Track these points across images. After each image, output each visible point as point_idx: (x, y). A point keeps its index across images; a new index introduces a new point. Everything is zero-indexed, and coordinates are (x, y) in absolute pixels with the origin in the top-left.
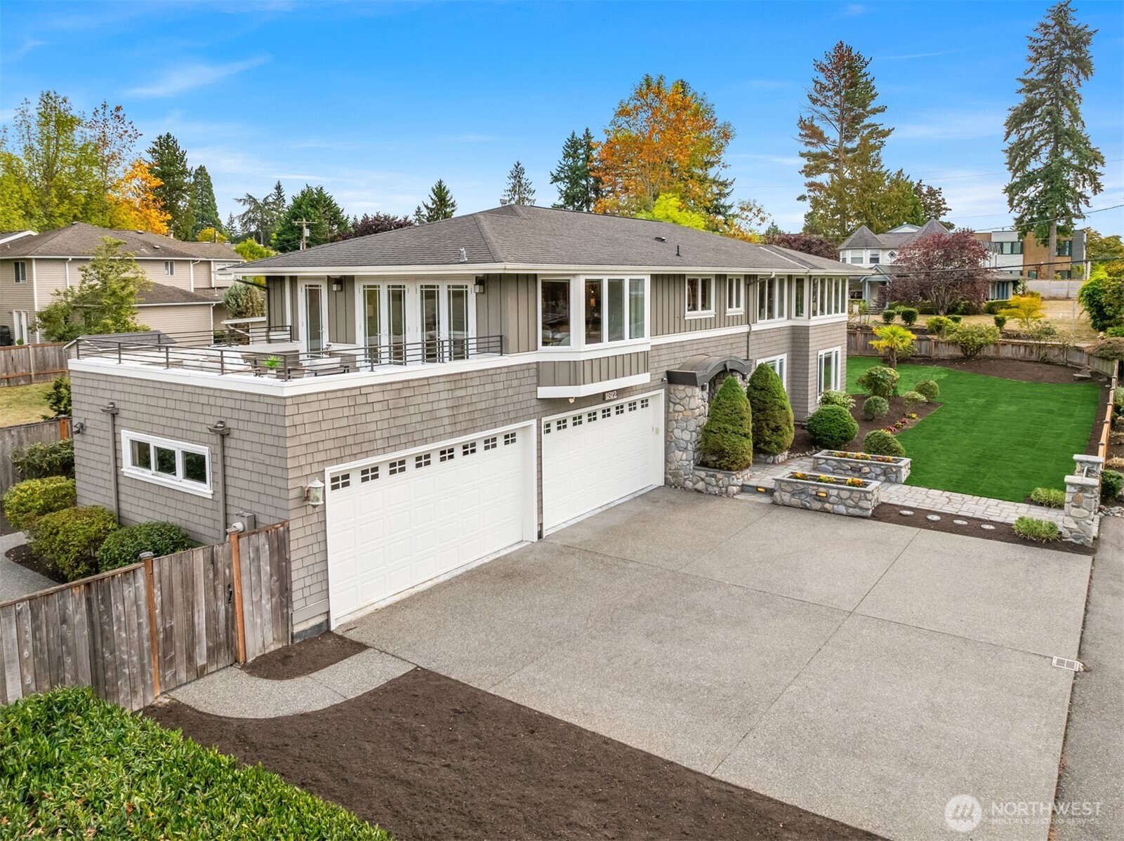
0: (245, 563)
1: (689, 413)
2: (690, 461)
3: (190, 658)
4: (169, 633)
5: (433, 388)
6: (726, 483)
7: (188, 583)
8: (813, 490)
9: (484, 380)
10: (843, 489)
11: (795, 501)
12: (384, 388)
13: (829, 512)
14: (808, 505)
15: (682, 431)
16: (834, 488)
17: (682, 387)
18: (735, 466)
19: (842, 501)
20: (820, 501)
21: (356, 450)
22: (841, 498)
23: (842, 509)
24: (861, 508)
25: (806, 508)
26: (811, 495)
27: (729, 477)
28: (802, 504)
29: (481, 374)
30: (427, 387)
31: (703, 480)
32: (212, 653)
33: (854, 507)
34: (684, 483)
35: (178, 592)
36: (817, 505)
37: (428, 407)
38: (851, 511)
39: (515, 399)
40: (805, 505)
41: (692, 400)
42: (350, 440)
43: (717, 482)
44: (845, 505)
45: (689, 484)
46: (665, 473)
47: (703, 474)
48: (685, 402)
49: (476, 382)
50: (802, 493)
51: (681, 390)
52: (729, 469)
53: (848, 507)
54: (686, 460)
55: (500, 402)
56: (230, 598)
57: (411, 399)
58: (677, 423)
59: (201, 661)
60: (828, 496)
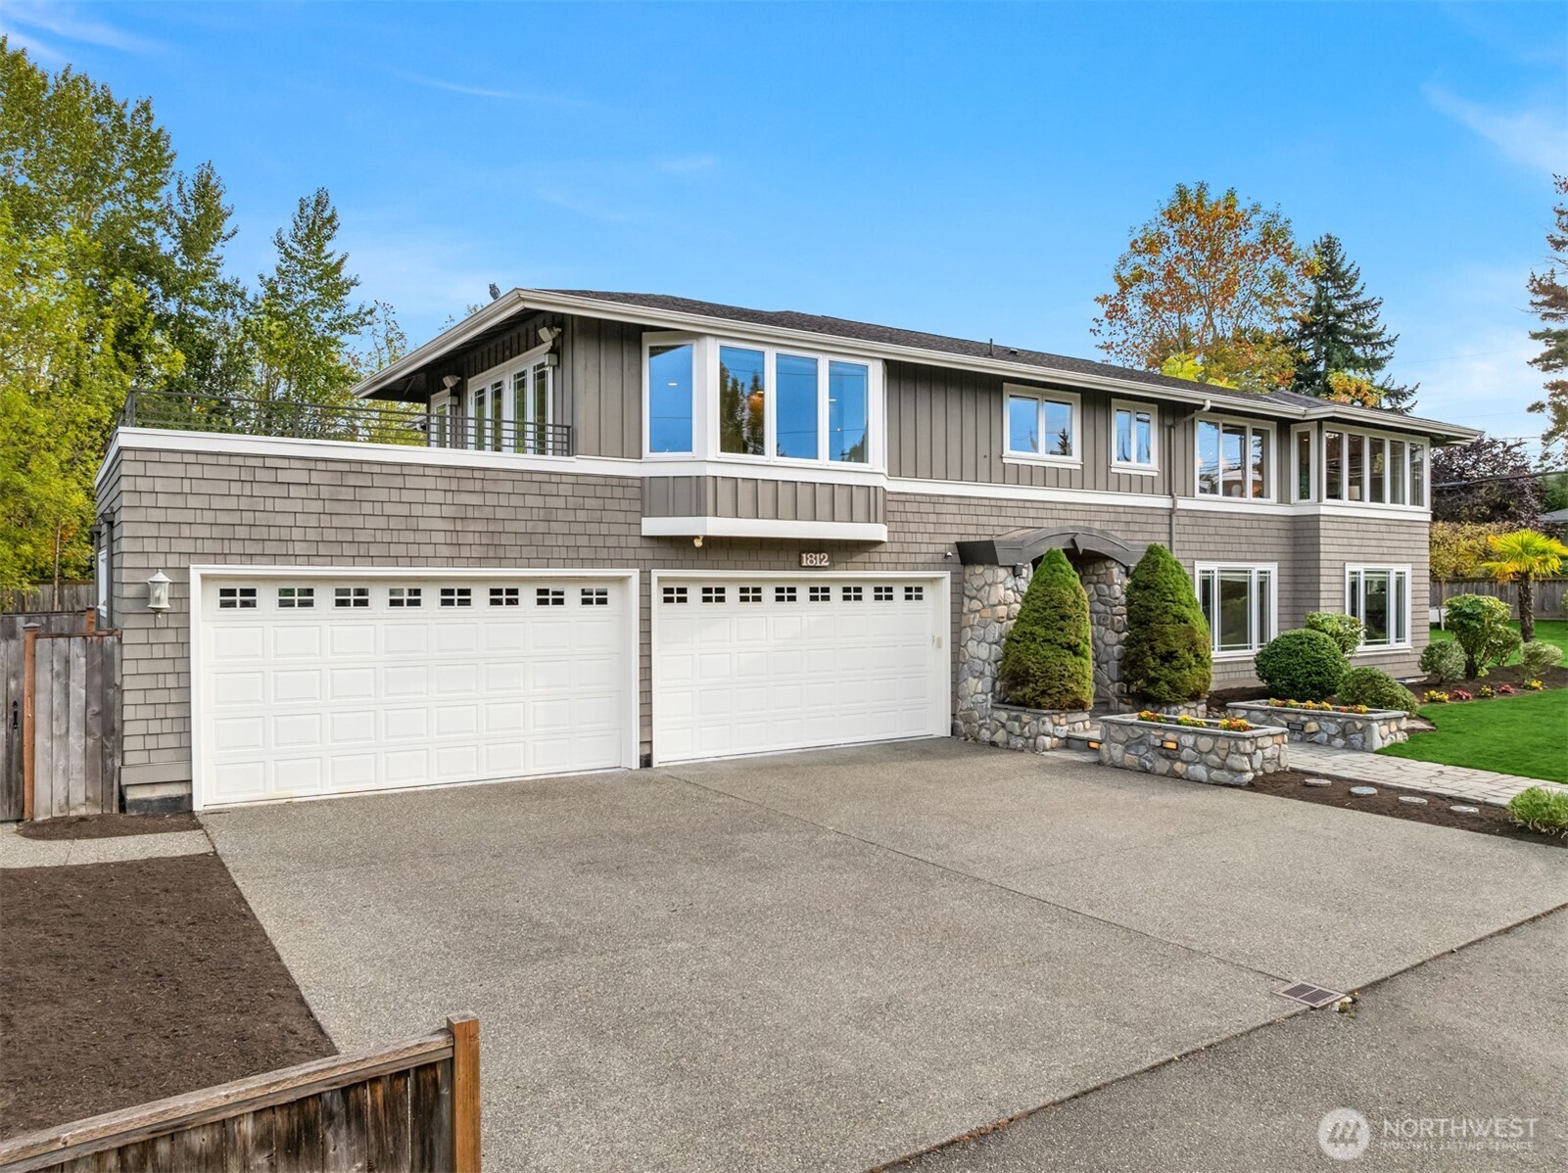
0: (43, 676)
1: (987, 613)
2: (986, 694)
5: (411, 482)
6: (1034, 730)
8: (1156, 737)
9: (521, 488)
10: (1203, 734)
11: (1130, 759)
12: (312, 465)
13: (1180, 777)
14: (1148, 765)
15: (979, 642)
16: (1189, 733)
17: (979, 569)
18: (1048, 700)
19: (1201, 757)
20: (1167, 757)
21: (251, 548)
22: (1200, 753)
23: (1199, 771)
24: (1232, 770)
25: (1147, 771)
26: (1155, 747)
27: (1038, 720)
28: (1140, 764)
29: (518, 477)
30: (400, 479)
31: (1003, 726)
33: (1220, 769)
34: (978, 733)
36: (1162, 765)
37: (404, 510)
38: (1215, 774)
39: (593, 528)
40: (1144, 767)
41: (993, 589)
42: (242, 532)
43: (1022, 728)
44: (1206, 764)
45: (985, 734)
46: (953, 715)
47: (1003, 716)
48: (983, 594)
49: (508, 487)
50: (1141, 743)
51: (980, 574)
52: (1039, 706)
53: (1210, 768)
54: (982, 693)
55: (555, 527)
56: (16, 722)
57: (365, 490)
58: (972, 630)
60: (1179, 747)
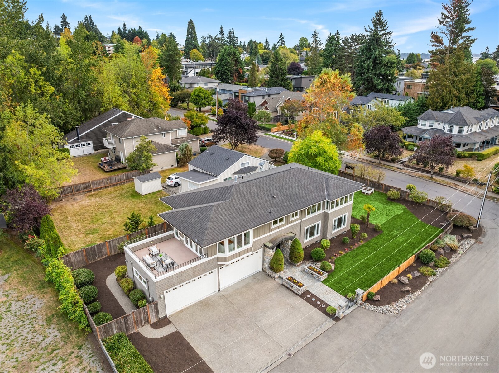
0: (150, 309)
1: (268, 255)
3: (141, 324)
4: (137, 322)
7: (140, 314)
10: (296, 287)
12: (176, 275)
13: (292, 291)
15: (267, 258)
16: (294, 286)
18: (276, 272)
19: (295, 289)
23: (295, 291)
25: (288, 288)
26: (290, 285)
27: (275, 274)
29: (201, 264)
30: (187, 271)
32: (145, 323)
34: (266, 272)
35: (138, 315)
37: (187, 275)
38: (297, 292)
39: (211, 266)
42: (169, 285)
46: (262, 268)
49: (200, 266)
54: (267, 266)
55: (207, 268)
56: (148, 314)
57: (183, 274)
59: (143, 324)
